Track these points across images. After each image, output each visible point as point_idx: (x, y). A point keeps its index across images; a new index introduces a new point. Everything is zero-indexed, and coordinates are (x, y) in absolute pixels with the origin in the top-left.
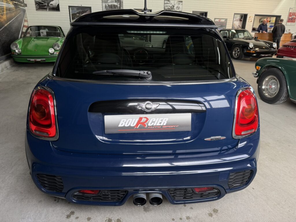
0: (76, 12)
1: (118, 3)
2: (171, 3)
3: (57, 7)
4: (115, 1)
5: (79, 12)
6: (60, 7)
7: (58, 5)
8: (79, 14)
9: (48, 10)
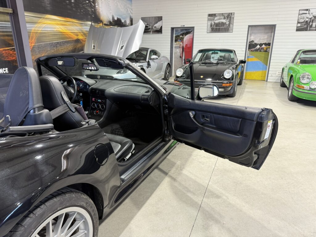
0: (180, 34)
1: (228, 19)
2: (311, 12)
3: (160, 30)
4: (223, 18)
5: (183, 33)
6: (163, 29)
7: (162, 27)
8: (183, 36)
9: (151, 33)
